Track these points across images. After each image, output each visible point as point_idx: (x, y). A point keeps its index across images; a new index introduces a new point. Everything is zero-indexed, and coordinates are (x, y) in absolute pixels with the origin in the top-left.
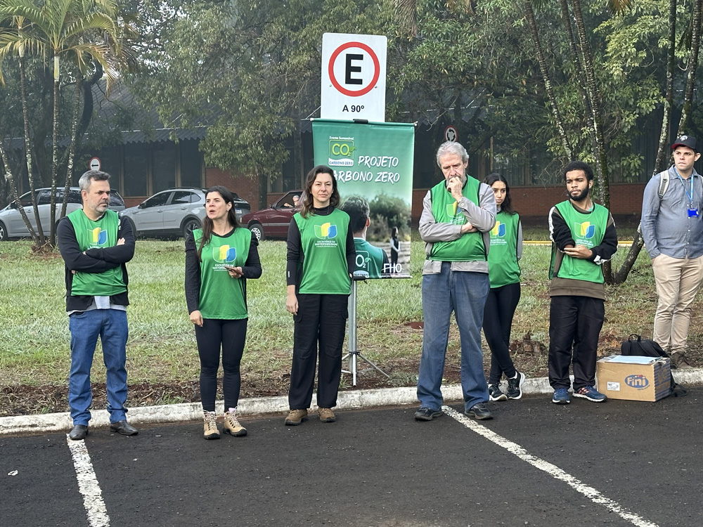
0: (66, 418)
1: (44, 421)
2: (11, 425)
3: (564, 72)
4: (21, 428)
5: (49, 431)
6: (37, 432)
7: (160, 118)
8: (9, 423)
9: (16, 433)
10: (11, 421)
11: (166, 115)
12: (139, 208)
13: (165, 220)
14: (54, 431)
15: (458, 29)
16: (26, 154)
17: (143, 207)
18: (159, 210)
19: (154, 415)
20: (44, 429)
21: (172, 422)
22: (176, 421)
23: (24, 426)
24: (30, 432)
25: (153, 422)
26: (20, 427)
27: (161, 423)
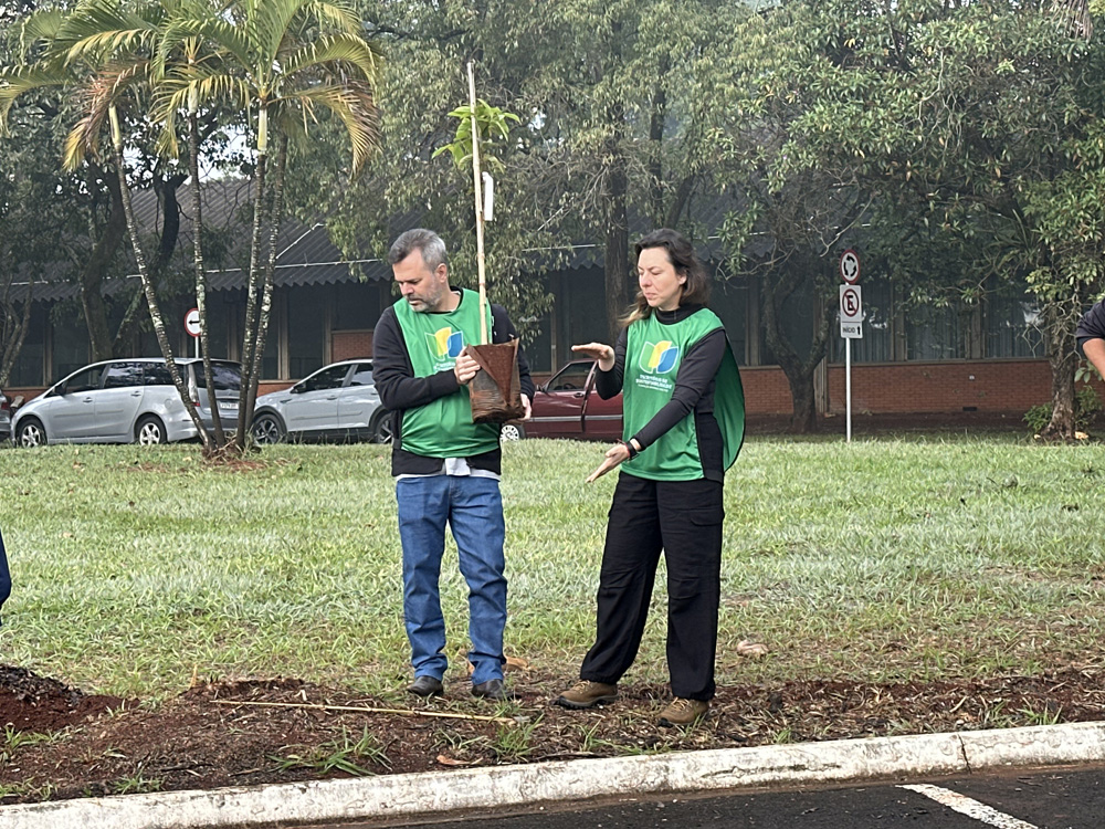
0: (859, 751)
1: (816, 757)
2: (752, 766)
3: (1068, 155)
4: (775, 773)
5: (831, 780)
6: (807, 781)
7: (335, 238)
8: (749, 761)
9: (766, 783)
10: (753, 757)
11: (344, 234)
12: (292, 392)
13: (341, 413)
14: (842, 781)
15: (875, 83)
16: (196, 286)
17: (300, 390)
18: (329, 396)
19: (1030, 747)
20: (820, 776)
21: (1068, 762)
22: (1075, 762)
23: (780, 769)
24: (794, 782)
25: (1032, 762)
26: (772, 769)
27: (1049, 764)
